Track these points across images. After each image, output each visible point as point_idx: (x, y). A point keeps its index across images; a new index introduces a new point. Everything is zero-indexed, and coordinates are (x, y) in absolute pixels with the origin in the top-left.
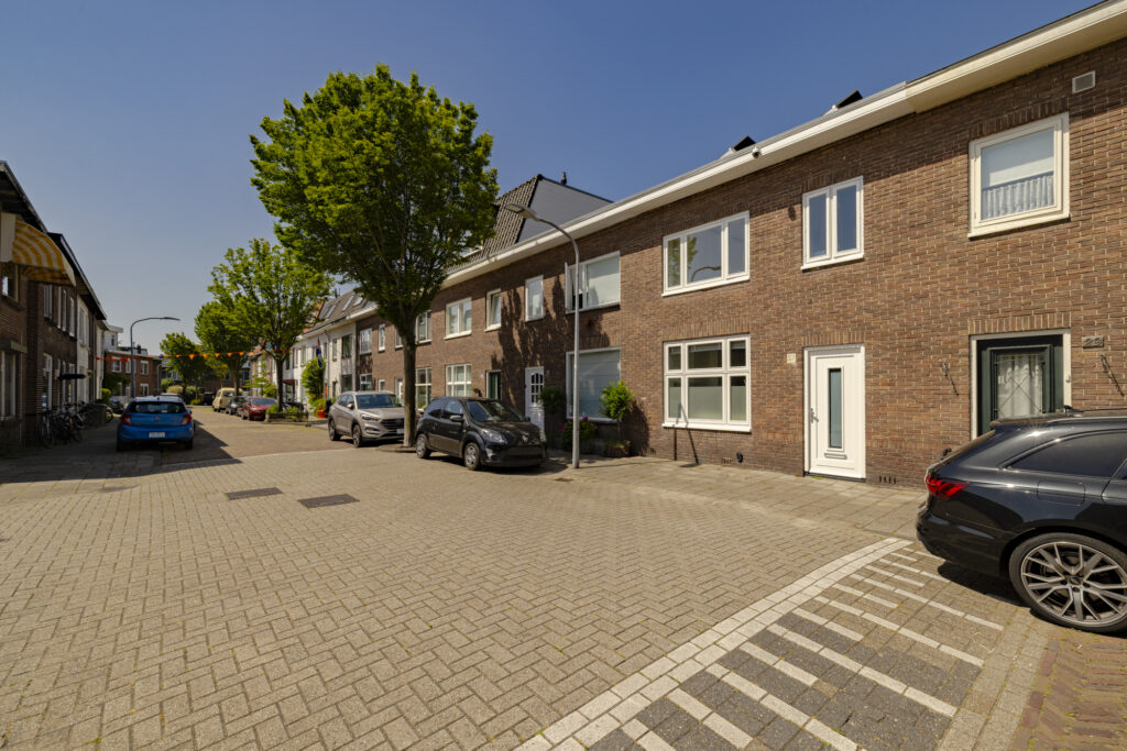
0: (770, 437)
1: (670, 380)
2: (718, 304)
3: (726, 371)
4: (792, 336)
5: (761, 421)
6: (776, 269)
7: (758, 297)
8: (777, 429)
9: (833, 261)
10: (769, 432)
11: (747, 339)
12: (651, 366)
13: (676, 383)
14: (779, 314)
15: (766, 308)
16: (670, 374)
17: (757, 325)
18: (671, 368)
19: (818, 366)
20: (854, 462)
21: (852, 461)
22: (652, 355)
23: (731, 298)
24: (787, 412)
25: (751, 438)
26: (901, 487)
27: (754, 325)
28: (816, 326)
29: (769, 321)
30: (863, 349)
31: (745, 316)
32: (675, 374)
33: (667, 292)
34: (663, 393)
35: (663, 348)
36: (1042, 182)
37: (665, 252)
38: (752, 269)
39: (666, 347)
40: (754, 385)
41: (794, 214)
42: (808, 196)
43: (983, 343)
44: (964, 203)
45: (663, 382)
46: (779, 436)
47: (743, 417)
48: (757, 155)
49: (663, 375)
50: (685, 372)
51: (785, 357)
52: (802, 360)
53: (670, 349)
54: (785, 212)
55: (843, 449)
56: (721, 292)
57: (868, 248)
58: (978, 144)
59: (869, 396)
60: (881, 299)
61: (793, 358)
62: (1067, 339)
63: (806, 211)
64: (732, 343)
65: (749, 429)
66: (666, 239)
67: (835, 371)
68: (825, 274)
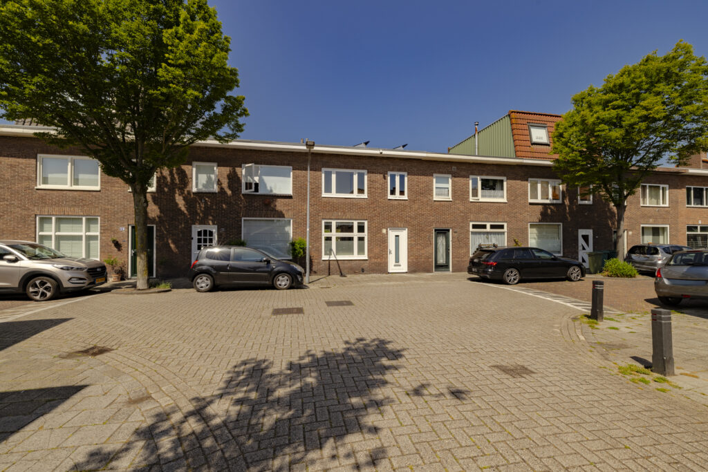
0: (375, 261)
1: (326, 238)
2: (353, 205)
3: (355, 234)
4: (384, 222)
5: (371, 255)
6: (379, 197)
7: (371, 206)
8: (378, 257)
9: (398, 198)
10: (374, 259)
11: (366, 223)
13: (328, 239)
14: (379, 214)
15: (374, 210)
16: (325, 234)
17: (371, 217)
18: (326, 231)
19: (392, 234)
20: (404, 267)
23: (359, 204)
24: (382, 250)
25: (368, 262)
26: (418, 273)
27: (369, 216)
28: (392, 220)
29: (375, 216)
30: (406, 229)
31: (365, 212)
32: (328, 234)
33: (324, 195)
34: (321, 244)
35: (321, 222)
36: (447, 190)
37: (323, 175)
38: (368, 194)
39: (323, 222)
40: (368, 241)
41: (385, 178)
42: (389, 173)
43: (435, 230)
44: (432, 190)
45: (321, 238)
46: (379, 260)
47: (364, 254)
48: (381, 153)
49: (321, 235)
50: (334, 234)
51: (381, 230)
52: (387, 232)
53: (325, 223)
54: (382, 176)
55: (400, 263)
56: (354, 200)
57: (408, 196)
58: (435, 175)
59: (409, 244)
60: (412, 214)
61: (384, 231)
62: (451, 230)
63: (389, 178)
64: (358, 223)
65: (366, 258)
66: (323, 169)
67: (397, 236)
68: (396, 202)
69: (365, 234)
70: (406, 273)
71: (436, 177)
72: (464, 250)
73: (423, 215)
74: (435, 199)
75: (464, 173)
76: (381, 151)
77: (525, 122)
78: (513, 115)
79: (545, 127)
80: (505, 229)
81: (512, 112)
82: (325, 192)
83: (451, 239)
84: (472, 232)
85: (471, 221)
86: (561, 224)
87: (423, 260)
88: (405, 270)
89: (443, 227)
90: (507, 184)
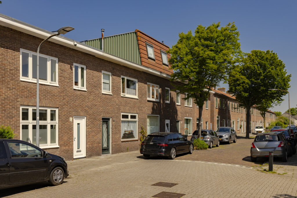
0: (65, 148)
1: (23, 126)
2: (47, 93)
3: (48, 122)
4: (71, 111)
5: (62, 143)
6: (67, 86)
7: (61, 94)
8: (67, 145)
9: (80, 89)
10: (65, 146)
11: (57, 110)
12: (13, 117)
13: (25, 127)
14: (67, 102)
15: (64, 99)
16: (22, 122)
17: (61, 105)
18: (23, 119)
19: (76, 122)
21: (82, 152)
22: (14, 112)
23: (52, 92)
24: (69, 138)
25: (59, 150)
26: (93, 157)
27: (60, 105)
28: (77, 109)
29: (65, 104)
30: (85, 118)
31: (57, 101)
32: (25, 122)
33: (22, 78)
34: (19, 133)
35: (19, 108)
36: (108, 85)
37: (21, 56)
38: (59, 82)
39: (21, 108)
40: (59, 129)
41: (71, 69)
42: (75, 64)
43: (103, 119)
44: (101, 85)
45: (19, 126)
46: (67, 147)
47: (55, 142)
48: (75, 45)
49: (19, 123)
50: (30, 122)
51: (68, 118)
52: (73, 120)
53: (23, 109)
54: (69, 66)
55: (80, 149)
56: (49, 88)
57: (87, 88)
58: (103, 72)
59: (87, 132)
60: (89, 104)
61: (71, 119)
62: (111, 119)
63: (74, 69)
64: (51, 111)
65: (58, 146)
66: (22, 50)
67: (78, 124)
68: (79, 93)
69: (56, 122)
70: (85, 157)
71: (103, 74)
72: (118, 136)
73: (96, 106)
74: (103, 92)
75: (118, 73)
76: (76, 43)
77: (144, 41)
78: (139, 34)
79: (152, 47)
80: (137, 119)
81: (138, 31)
82: (23, 75)
83: (111, 126)
84: (122, 121)
85: (122, 112)
86: (159, 116)
87: (96, 145)
88: (84, 155)
89: (107, 116)
90: (138, 85)
